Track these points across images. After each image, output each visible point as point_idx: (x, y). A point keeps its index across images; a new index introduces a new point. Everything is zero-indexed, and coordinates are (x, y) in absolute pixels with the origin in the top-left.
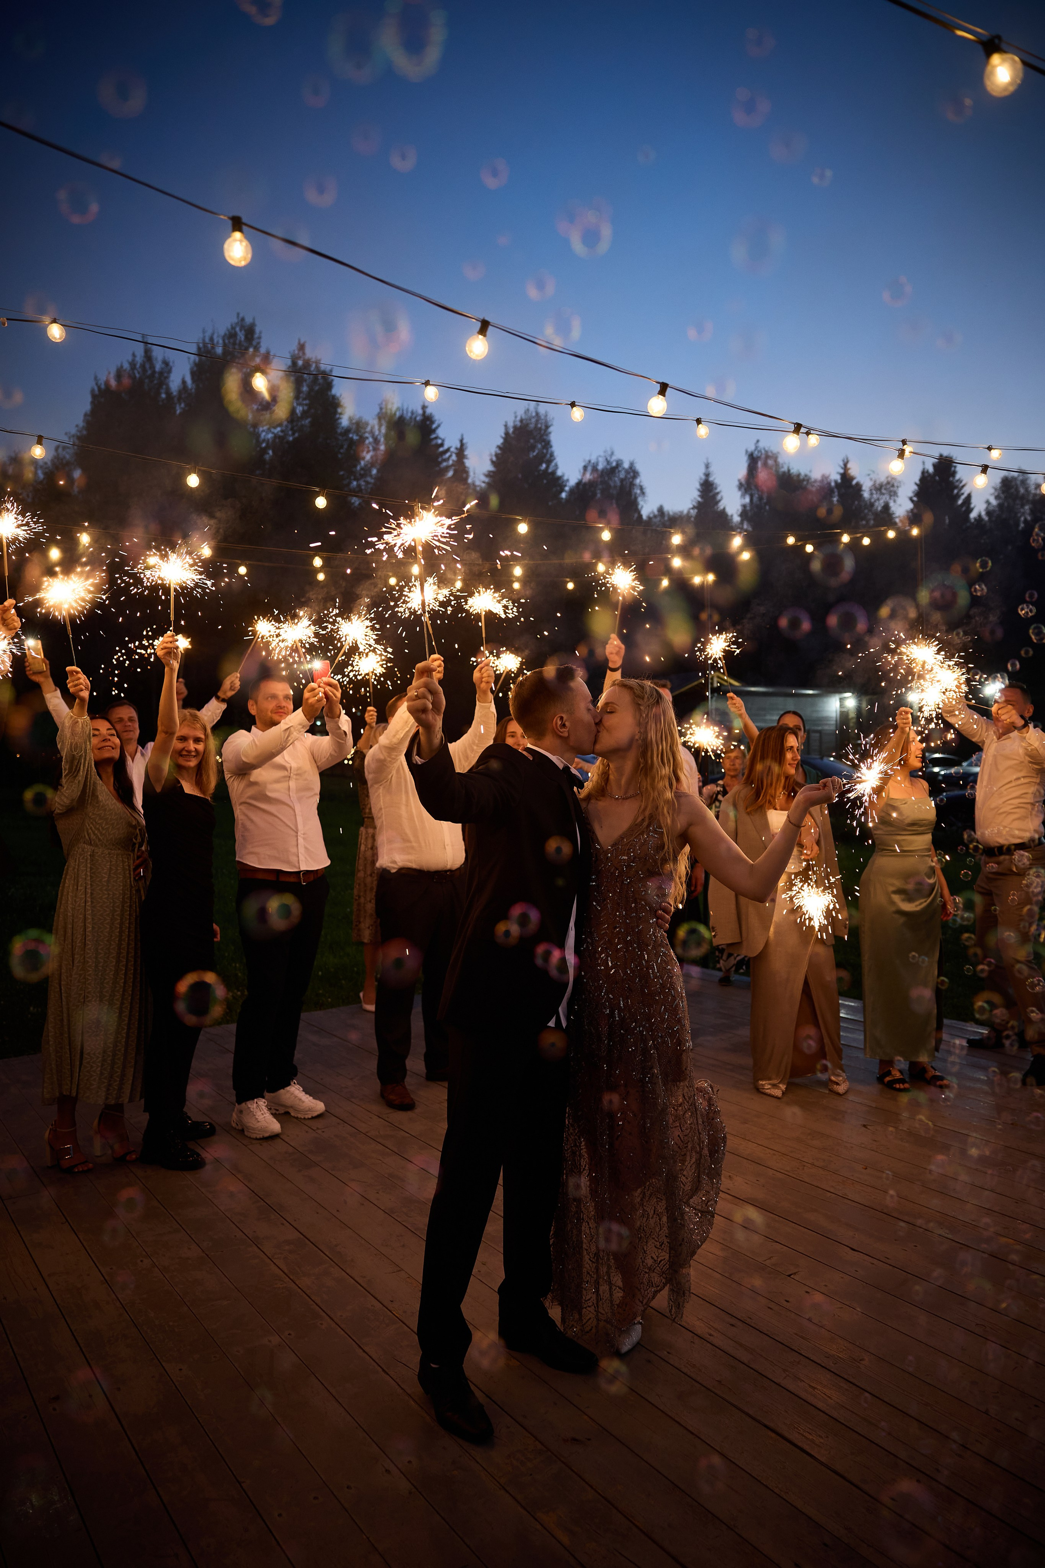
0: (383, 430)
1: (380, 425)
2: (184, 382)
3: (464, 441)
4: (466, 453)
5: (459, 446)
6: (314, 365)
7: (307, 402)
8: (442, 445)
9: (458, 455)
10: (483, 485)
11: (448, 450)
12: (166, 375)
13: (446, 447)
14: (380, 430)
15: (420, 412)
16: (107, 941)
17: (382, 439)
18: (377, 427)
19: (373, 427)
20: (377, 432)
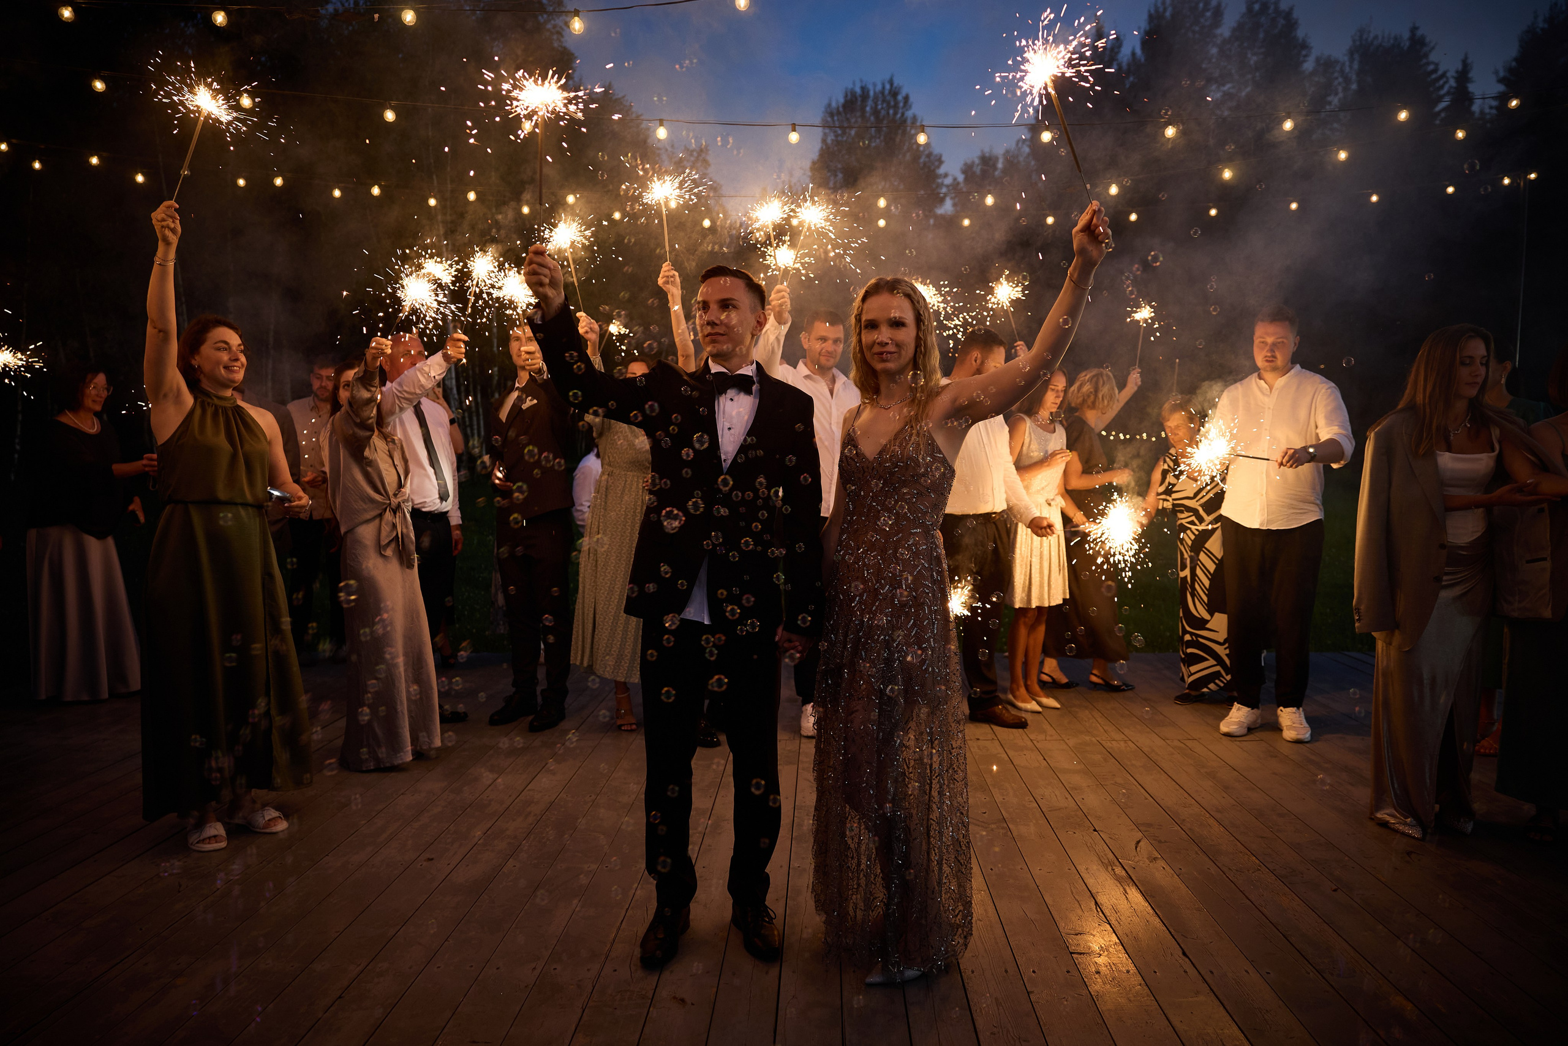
0: (1356, 66)
1: (1352, 60)
2: (1133, 54)
3: (1469, 61)
4: (1470, 75)
5: (1460, 67)
6: (1272, 7)
7: (1263, 50)
8: (1435, 71)
9: (1457, 79)
10: (1494, 111)
11: (1444, 75)
12: (1116, 50)
13: (1440, 72)
14: (1351, 67)
15: (1406, 35)
16: (619, 546)
17: (1354, 77)
18: (1347, 63)
19: (1343, 64)
20: (1347, 70)
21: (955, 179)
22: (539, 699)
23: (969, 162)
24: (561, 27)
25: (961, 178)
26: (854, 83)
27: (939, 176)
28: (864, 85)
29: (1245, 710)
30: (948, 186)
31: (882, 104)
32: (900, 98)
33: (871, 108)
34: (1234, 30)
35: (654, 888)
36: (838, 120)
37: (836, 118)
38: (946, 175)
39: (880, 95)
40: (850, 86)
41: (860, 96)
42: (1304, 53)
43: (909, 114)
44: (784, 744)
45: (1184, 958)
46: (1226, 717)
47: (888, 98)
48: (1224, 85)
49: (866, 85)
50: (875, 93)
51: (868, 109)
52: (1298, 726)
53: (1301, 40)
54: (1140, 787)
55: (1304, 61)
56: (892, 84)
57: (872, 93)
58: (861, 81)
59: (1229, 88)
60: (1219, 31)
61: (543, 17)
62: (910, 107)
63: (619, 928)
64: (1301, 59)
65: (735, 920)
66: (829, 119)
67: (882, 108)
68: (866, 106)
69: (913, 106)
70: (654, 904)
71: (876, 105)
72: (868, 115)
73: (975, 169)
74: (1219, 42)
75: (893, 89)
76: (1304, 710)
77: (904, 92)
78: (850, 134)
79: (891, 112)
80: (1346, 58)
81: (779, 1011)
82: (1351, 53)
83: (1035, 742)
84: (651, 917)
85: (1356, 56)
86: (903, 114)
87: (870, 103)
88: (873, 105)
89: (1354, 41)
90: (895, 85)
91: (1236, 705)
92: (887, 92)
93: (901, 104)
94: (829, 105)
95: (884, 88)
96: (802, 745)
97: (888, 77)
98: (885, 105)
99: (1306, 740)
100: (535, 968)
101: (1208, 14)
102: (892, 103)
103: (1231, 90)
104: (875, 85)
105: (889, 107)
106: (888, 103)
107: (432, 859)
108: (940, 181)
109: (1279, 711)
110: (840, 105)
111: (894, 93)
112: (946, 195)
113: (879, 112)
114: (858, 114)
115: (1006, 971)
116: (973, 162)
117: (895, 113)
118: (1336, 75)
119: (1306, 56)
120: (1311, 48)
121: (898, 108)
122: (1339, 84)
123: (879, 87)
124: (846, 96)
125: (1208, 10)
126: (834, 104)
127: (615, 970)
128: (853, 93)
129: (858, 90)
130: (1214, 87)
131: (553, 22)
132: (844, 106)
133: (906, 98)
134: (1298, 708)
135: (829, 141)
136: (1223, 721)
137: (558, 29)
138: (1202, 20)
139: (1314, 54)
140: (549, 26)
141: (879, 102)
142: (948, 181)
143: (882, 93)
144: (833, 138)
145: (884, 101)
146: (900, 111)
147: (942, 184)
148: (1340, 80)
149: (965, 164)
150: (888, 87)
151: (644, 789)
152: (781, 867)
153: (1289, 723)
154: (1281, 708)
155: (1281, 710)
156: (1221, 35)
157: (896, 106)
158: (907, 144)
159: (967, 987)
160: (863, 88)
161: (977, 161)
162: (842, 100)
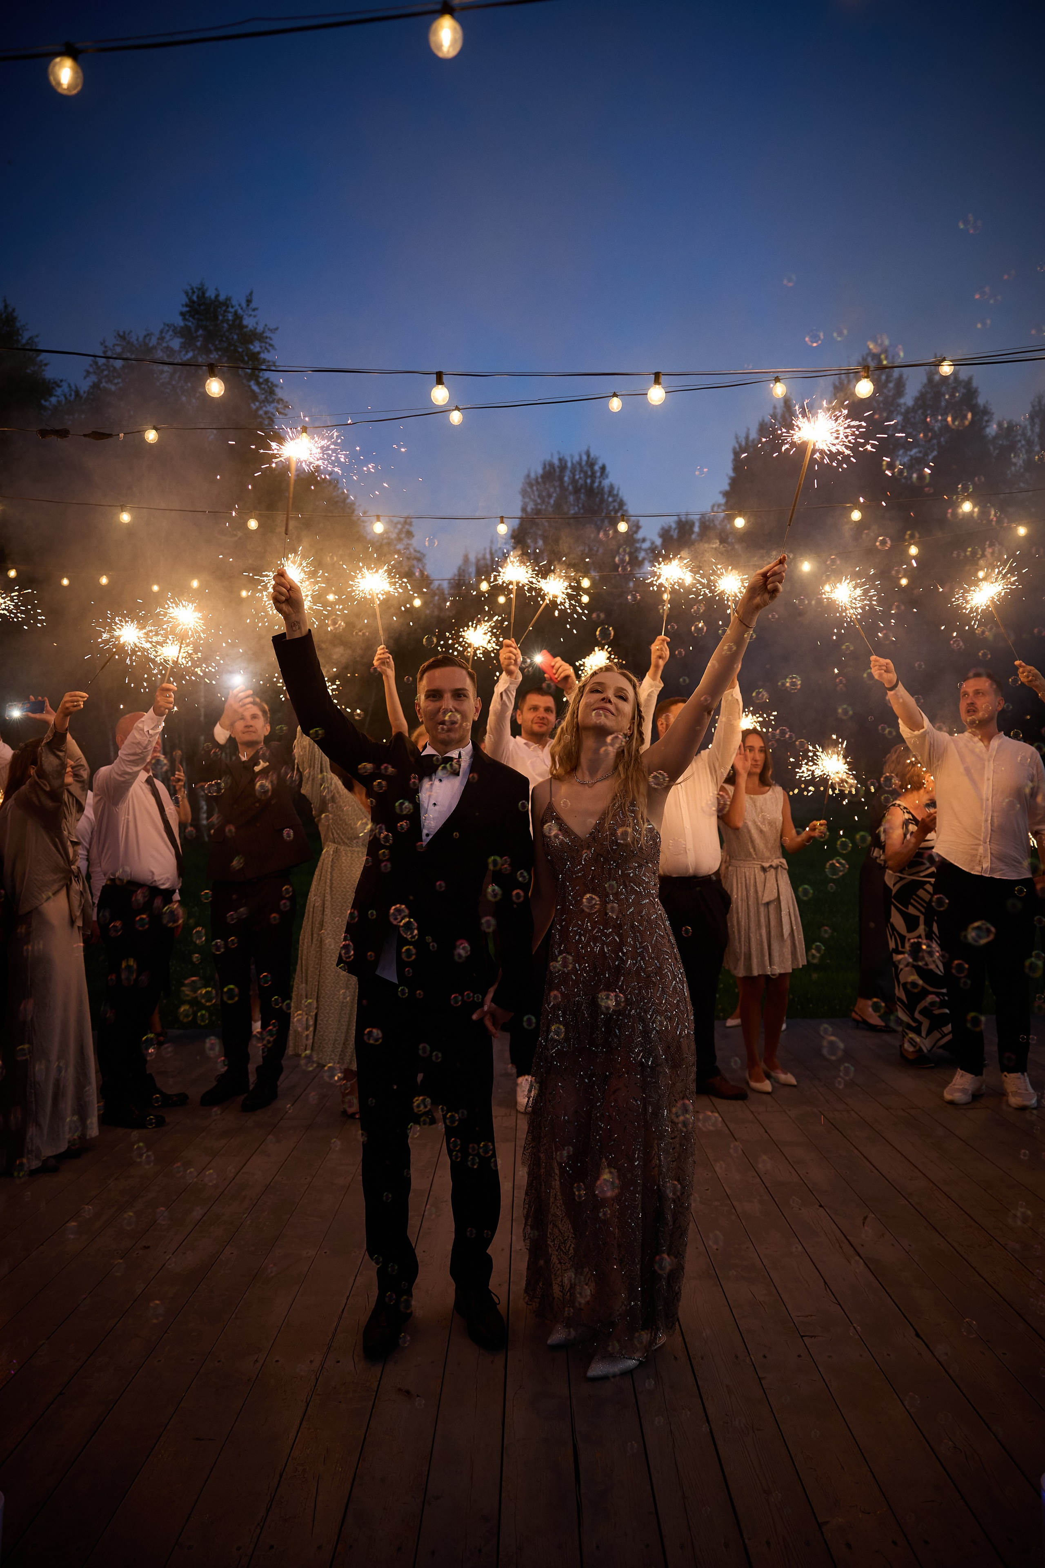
0: (1037, 429)
1: (1033, 423)
14: (1032, 430)
17: (1036, 439)
18: (1029, 427)
19: (1025, 428)
20: (1029, 433)
21: (653, 543)
22: (252, 1078)
23: (666, 527)
24: (272, 413)
25: (658, 542)
26: (552, 455)
27: (637, 541)
28: (561, 456)
29: (969, 1077)
30: (645, 550)
31: (580, 474)
32: (597, 468)
33: (569, 478)
34: (917, 399)
35: (374, 1274)
36: (537, 489)
37: (535, 488)
38: (644, 540)
39: (578, 466)
40: (548, 458)
41: (558, 467)
42: (986, 418)
43: (606, 483)
44: (500, 1119)
45: (917, 1339)
46: (949, 1083)
47: (585, 468)
48: (911, 450)
49: (563, 457)
50: (572, 464)
51: (566, 479)
52: (1024, 1092)
53: (982, 407)
54: (864, 1160)
55: (987, 426)
56: (588, 456)
57: (569, 464)
58: (559, 453)
59: (916, 453)
60: (902, 401)
61: (255, 405)
62: (607, 477)
63: (341, 1317)
64: (984, 424)
65: (459, 1305)
66: (529, 489)
67: (580, 478)
68: (564, 476)
69: (610, 476)
70: (375, 1292)
71: (574, 475)
72: (566, 484)
73: (672, 533)
74: (903, 410)
75: (590, 460)
76: (1029, 1075)
77: (600, 463)
78: (549, 503)
79: (589, 481)
80: (1027, 423)
81: (507, 1402)
82: (1032, 418)
83: (756, 1115)
84: (372, 1305)
85: (1037, 421)
86: (600, 482)
87: (568, 473)
88: (571, 475)
89: (1033, 407)
90: (592, 456)
91: (960, 1072)
92: (584, 463)
93: (598, 474)
94: (528, 476)
95: (581, 459)
96: (518, 1121)
97: (585, 449)
98: (582, 475)
99: (1033, 1107)
100: (256, 1361)
101: (891, 385)
102: (589, 473)
103: (918, 455)
104: (572, 456)
105: (586, 477)
106: (586, 473)
107: (148, 1247)
108: (638, 545)
109: (1003, 1076)
110: (539, 476)
111: (591, 464)
112: (644, 559)
113: (578, 481)
114: (557, 484)
115: (737, 1357)
116: (670, 527)
117: (593, 482)
118: (1019, 438)
119: (988, 421)
120: (993, 414)
121: (595, 477)
122: (1023, 446)
123: (577, 458)
124: (544, 468)
125: (890, 382)
126: (533, 475)
127: (338, 1362)
128: (551, 465)
129: (556, 462)
130: (901, 452)
131: (264, 409)
132: (543, 477)
133: (603, 468)
134: (1023, 1074)
135: (529, 509)
136: (947, 1089)
137: (270, 415)
138: (885, 391)
139: (996, 418)
140: (261, 412)
141: (577, 473)
142: (646, 545)
143: (580, 463)
144: (533, 507)
145: (581, 471)
146: (597, 480)
147: (641, 548)
148: (1023, 442)
149: (663, 529)
150: (585, 458)
151: (360, 1170)
152: (503, 1250)
153: (1014, 1089)
154: (1006, 1073)
155: (1006, 1076)
156: (905, 404)
157: (593, 476)
158: (605, 511)
159: (696, 1374)
160: (560, 460)
161: (674, 526)
162: (540, 471)
